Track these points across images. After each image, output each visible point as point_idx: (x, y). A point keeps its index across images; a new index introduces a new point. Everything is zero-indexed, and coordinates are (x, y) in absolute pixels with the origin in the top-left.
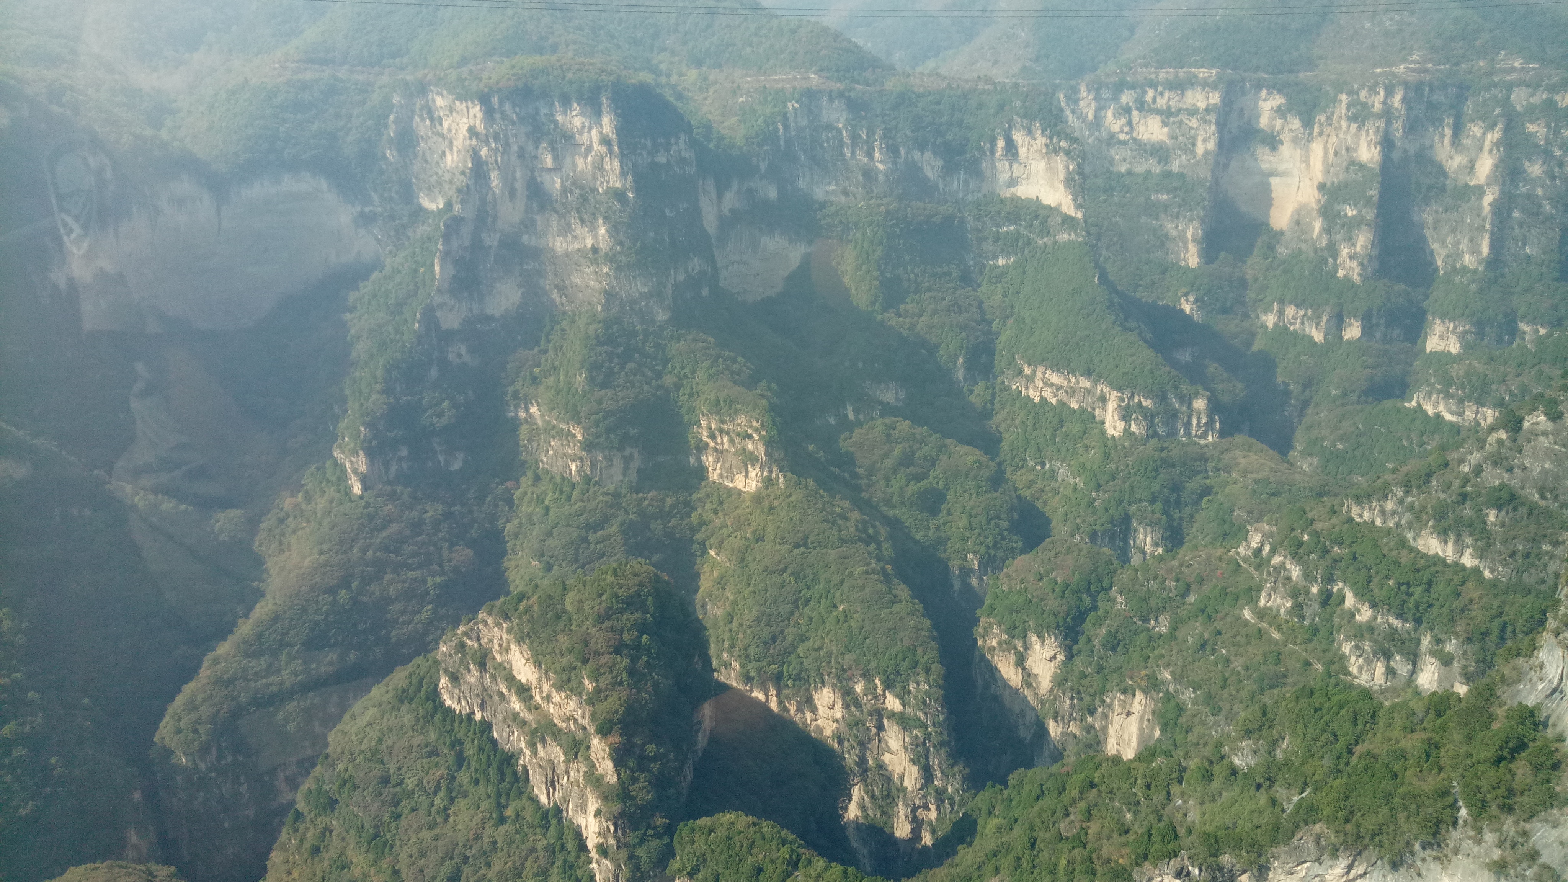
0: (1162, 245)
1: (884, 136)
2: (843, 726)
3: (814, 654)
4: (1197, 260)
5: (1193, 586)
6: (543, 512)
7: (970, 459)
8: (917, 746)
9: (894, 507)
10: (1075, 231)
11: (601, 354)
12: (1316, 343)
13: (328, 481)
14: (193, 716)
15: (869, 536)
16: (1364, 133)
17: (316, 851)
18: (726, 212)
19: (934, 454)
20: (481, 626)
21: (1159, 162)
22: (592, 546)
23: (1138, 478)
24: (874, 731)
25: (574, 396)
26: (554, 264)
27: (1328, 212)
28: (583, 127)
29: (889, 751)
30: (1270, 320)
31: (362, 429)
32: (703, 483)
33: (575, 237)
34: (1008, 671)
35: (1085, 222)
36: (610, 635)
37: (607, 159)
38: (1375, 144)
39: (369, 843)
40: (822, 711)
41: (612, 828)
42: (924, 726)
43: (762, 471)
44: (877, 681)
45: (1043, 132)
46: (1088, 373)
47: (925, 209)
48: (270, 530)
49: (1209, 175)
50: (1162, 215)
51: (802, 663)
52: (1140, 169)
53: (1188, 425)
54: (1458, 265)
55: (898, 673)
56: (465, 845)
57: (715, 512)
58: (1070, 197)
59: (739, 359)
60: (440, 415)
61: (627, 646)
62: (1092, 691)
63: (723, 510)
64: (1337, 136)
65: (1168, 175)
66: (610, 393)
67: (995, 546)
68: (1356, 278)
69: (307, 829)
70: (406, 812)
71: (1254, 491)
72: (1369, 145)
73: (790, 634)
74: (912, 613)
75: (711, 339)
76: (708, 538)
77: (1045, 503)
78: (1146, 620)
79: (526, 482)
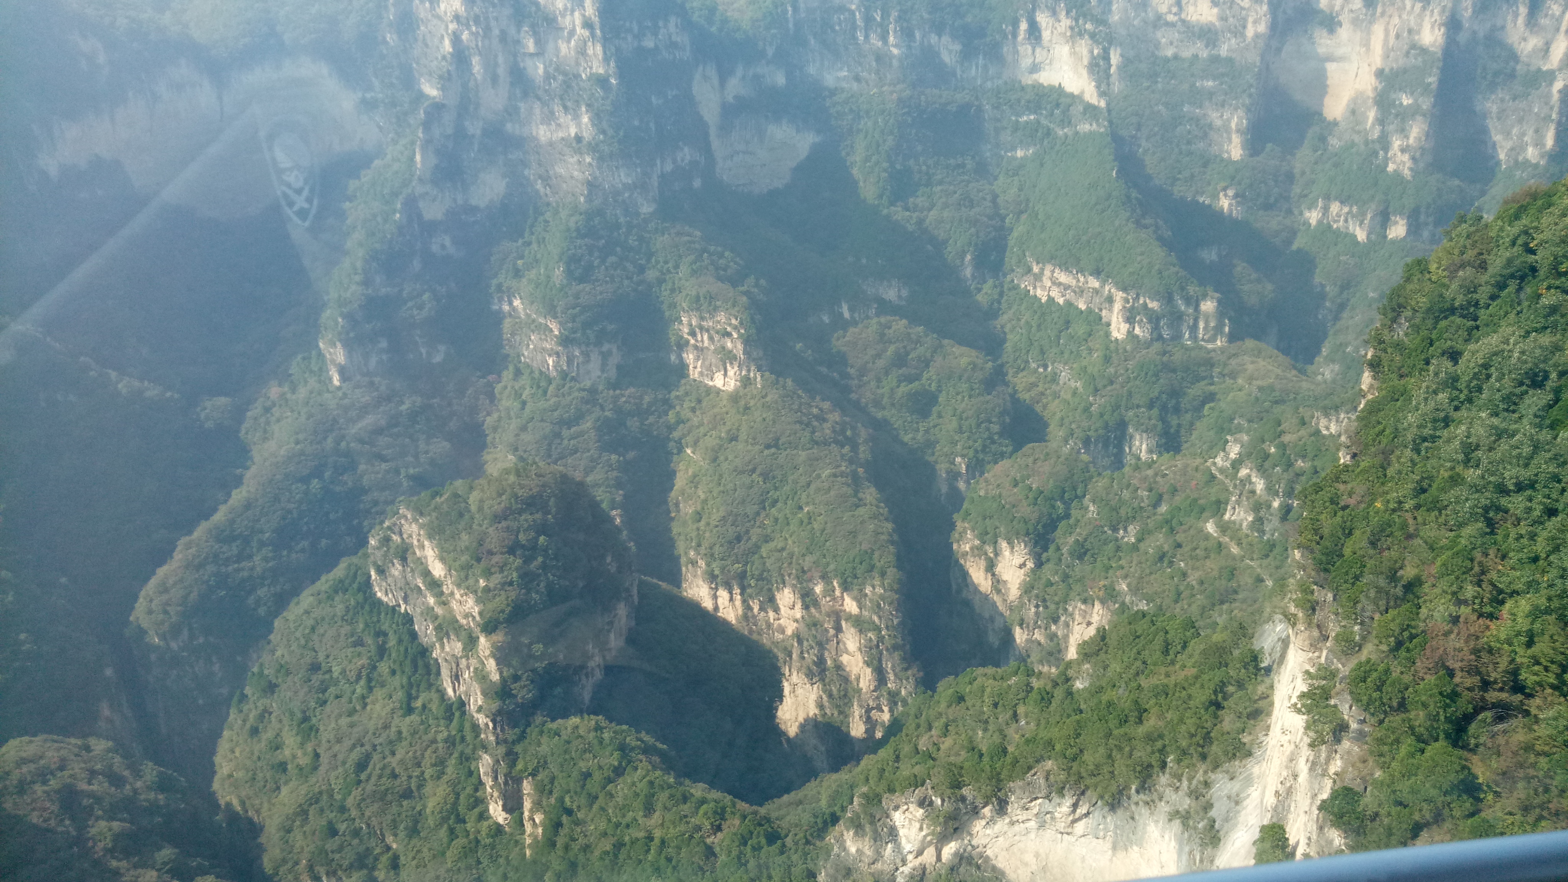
0: (1206, 135)
1: (899, 19)
2: (802, 626)
3: (777, 554)
4: (1240, 152)
5: (1165, 497)
6: (519, 406)
7: (964, 361)
8: (871, 648)
9: (884, 408)
10: (1097, 121)
11: (580, 247)
12: (1358, 243)
13: (311, 372)
14: (165, 597)
15: (847, 438)
16: (1428, 13)
17: (255, 732)
18: (730, 99)
19: (928, 355)
20: (403, 522)
21: (1207, 46)
22: (566, 442)
23: (1138, 382)
24: (832, 632)
25: (551, 289)
26: (538, 153)
27: (1383, 101)
28: (566, 9)
29: (847, 652)
30: (1313, 217)
31: (340, 320)
32: (683, 381)
33: (559, 125)
34: (978, 576)
35: (1109, 111)
36: (505, 535)
37: (590, 44)
38: (1440, 25)
39: (299, 726)
40: (783, 610)
41: (491, 725)
42: (878, 629)
43: (741, 370)
44: (835, 584)
45: (1068, 13)
46: (1097, 273)
47: (940, 97)
48: (256, 419)
49: (1258, 59)
50: (1207, 103)
51: (764, 563)
52: (1186, 54)
53: (1194, 328)
54: (1520, 158)
55: (855, 577)
56: (374, 734)
57: (693, 410)
58: (1093, 84)
59: (727, 254)
60: (420, 308)
61: (523, 546)
62: (1056, 599)
63: (700, 409)
64: (1400, 17)
65: (1215, 59)
66: (588, 287)
67: (983, 451)
68: (1407, 173)
69: (250, 710)
70: (331, 698)
71: (1257, 399)
72: (1433, 27)
73: (755, 534)
74: (874, 517)
75: (698, 233)
76: (684, 436)
77: (1045, 407)
78: (1115, 529)
79: (507, 375)
